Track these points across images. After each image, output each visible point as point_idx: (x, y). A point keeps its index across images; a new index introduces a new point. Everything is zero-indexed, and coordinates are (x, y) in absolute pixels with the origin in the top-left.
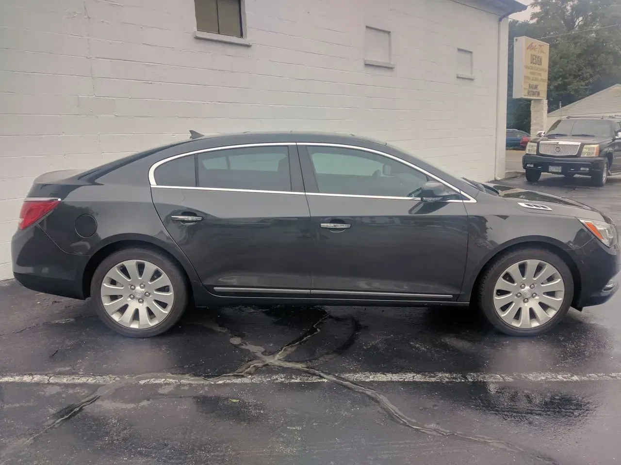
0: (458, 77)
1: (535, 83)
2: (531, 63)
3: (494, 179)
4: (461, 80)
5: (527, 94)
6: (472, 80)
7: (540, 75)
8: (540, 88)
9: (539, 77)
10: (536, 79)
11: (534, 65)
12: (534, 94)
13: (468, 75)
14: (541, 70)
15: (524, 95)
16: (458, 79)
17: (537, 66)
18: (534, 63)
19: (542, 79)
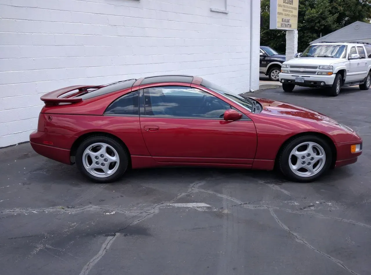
0: (211, 11)
1: (287, 18)
2: (284, 3)
3: (249, 91)
4: (214, 14)
5: (280, 26)
6: (226, 13)
7: (292, 12)
8: (291, 22)
9: (291, 14)
10: (288, 15)
11: (286, 4)
12: (286, 26)
13: (222, 9)
14: (293, 8)
15: (278, 27)
16: (211, 12)
17: (289, 5)
18: (286, 3)
19: (293, 15)
